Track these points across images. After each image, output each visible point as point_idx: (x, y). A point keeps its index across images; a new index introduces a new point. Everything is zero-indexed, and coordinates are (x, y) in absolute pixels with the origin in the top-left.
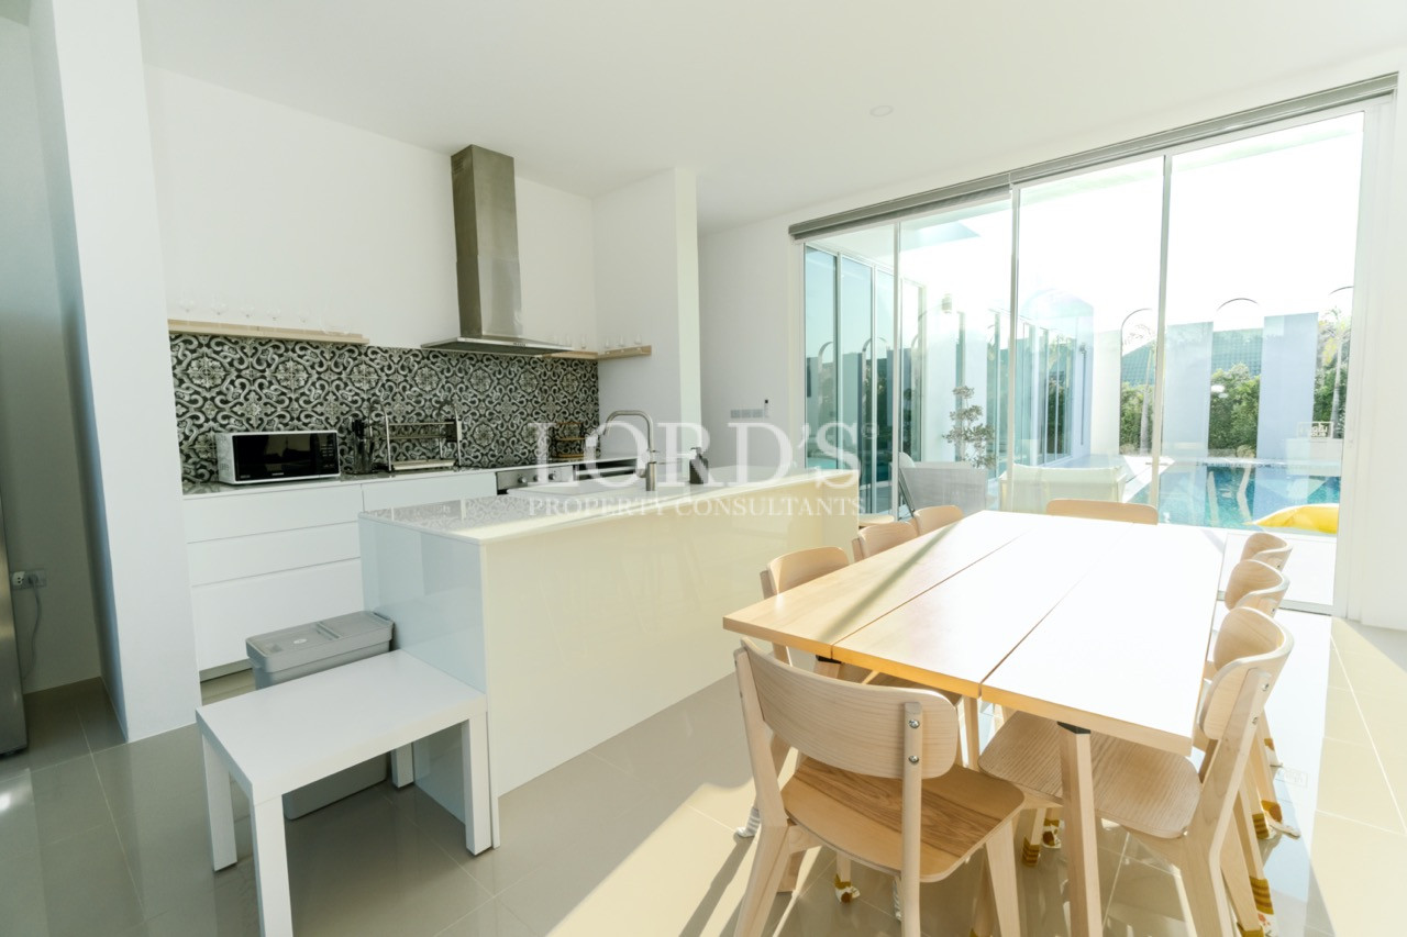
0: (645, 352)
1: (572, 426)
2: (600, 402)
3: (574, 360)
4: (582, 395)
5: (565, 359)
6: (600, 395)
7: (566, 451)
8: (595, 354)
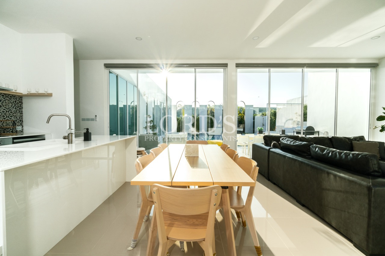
0: (50, 95)
1: (8, 122)
2: (23, 113)
3: (9, 95)
4: (14, 110)
5: (5, 94)
6: (24, 110)
7: (4, 132)
8: (22, 94)
